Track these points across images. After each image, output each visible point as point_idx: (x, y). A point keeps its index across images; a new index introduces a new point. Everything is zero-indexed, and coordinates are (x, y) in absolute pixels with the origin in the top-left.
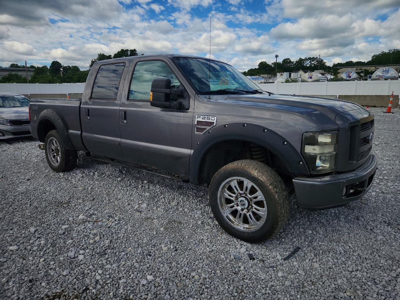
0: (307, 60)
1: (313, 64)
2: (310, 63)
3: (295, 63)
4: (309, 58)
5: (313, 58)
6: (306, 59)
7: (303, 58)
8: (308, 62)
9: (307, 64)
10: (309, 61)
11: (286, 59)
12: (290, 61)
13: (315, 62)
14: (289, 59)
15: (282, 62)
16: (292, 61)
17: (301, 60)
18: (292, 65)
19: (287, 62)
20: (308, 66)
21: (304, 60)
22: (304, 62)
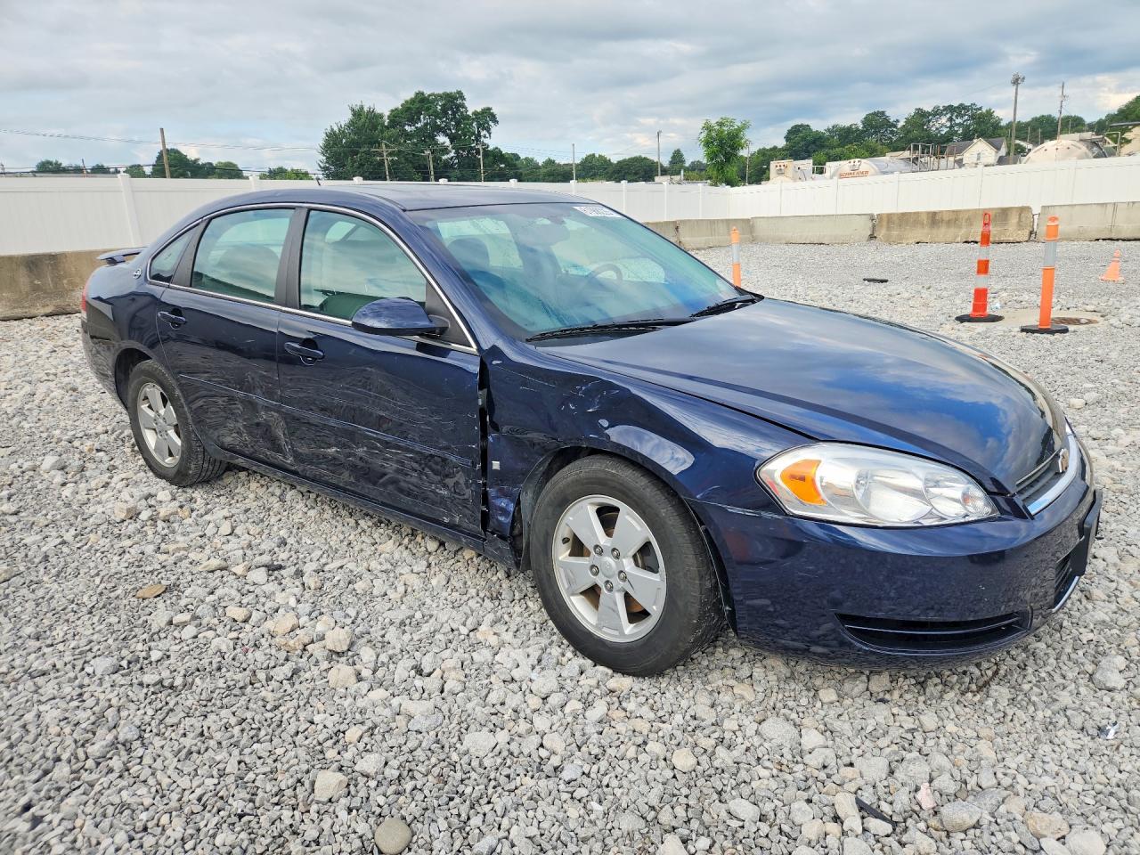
0: (941, 114)
1: (959, 124)
2: (948, 124)
3: (900, 125)
4: (946, 108)
5: (962, 107)
6: (937, 113)
7: (928, 108)
8: (944, 120)
9: (941, 125)
10: (948, 116)
11: (875, 114)
12: (886, 120)
13: (966, 117)
14: (883, 112)
15: (863, 122)
16: (892, 119)
17: (921, 114)
18: (892, 132)
19: (877, 123)
20: (944, 131)
21: (930, 114)
22: (929, 121)
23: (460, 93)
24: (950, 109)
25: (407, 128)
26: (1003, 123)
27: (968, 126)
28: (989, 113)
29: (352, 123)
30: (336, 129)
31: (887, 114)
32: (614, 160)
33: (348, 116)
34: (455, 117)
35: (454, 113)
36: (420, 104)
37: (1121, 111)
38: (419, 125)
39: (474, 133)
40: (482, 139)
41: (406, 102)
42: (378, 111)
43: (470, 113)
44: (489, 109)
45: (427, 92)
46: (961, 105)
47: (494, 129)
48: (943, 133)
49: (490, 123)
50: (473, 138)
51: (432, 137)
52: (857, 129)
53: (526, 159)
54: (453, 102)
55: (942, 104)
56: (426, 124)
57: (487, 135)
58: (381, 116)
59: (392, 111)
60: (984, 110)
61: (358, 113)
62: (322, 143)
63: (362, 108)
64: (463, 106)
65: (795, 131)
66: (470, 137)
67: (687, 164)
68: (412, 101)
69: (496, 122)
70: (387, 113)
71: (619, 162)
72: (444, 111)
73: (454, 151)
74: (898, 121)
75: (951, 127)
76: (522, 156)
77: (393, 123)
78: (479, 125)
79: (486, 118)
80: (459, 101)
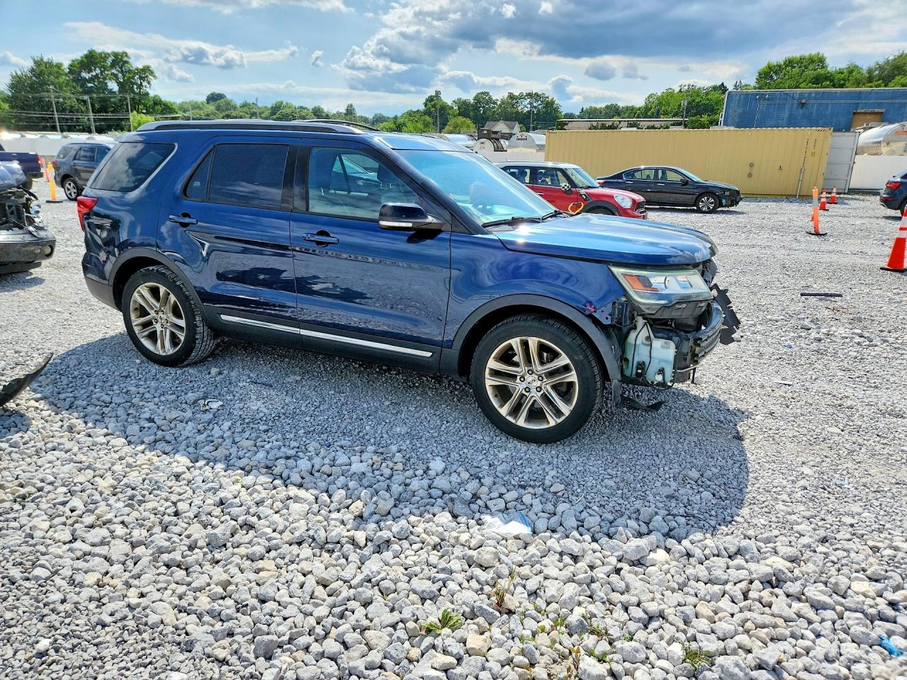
0: (524, 98)
1: (535, 107)
2: (529, 106)
3: (499, 103)
5: (537, 95)
6: (521, 97)
7: (516, 94)
8: (526, 102)
9: (524, 106)
10: (529, 100)
11: (482, 93)
13: (540, 103)
14: (488, 93)
16: (494, 98)
17: (511, 96)
18: (494, 108)
19: (483, 100)
20: (526, 110)
21: (517, 97)
22: (517, 102)
23: (125, 53)
24: (530, 95)
25: (82, 75)
29: (32, 70)
30: (19, 73)
34: (122, 70)
35: (121, 67)
36: (91, 60)
38: (93, 74)
39: (136, 84)
40: (144, 88)
43: (133, 69)
44: (149, 67)
45: (99, 49)
49: (151, 77)
50: (136, 86)
52: (470, 102)
54: (119, 60)
55: (525, 91)
56: (97, 74)
57: (148, 85)
59: (72, 62)
61: (38, 63)
62: (8, 82)
63: (42, 60)
64: (128, 63)
65: (431, 99)
66: (133, 86)
68: (86, 56)
69: (155, 76)
72: (113, 65)
73: (120, 95)
74: (497, 100)
75: (531, 108)
77: (71, 72)
78: (141, 78)
79: (145, 72)
80: (125, 59)
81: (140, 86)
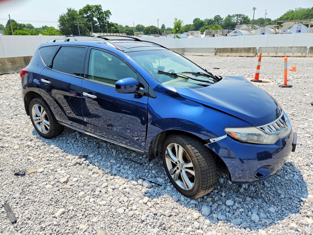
0: (234, 17)
1: (239, 20)
2: (236, 20)
5: (240, 15)
6: (234, 16)
7: (231, 15)
8: (235, 18)
9: (234, 20)
10: (237, 17)
11: (217, 16)
12: (220, 18)
13: (241, 18)
14: (219, 16)
15: (214, 18)
16: (222, 18)
17: (229, 16)
18: (222, 21)
19: (218, 19)
20: (235, 21)
21: (232, 16)
22: (231, 18)
23: (100, 5)
24: (237, 15)
25: (84, 15)
26: (251, 20)
27: (241, 20)
28: (247, 17)
29: (68, 14)
30: (63, 15)
31: (220, 16)
32: (146, 27)
33: (67, 11)
34: (99, 13)
35: (98, 11)
36: (88, 8)
37: (281, 18)
38: (88, 15)
39: (104, 18)
40: (107, 19)
41: (84, 7)
42: (75, 10)
43: (103, 12)
44: (109, 11)
45: (90, 5)
46: (240, 14)
47: (110, 17)
48: (235, 22)
49: (109, 15)
50: (104, 19)
51: (92, 18)
52: (212, 20)
53: (120, 25)
54: (98, 8)
55: (235, 14)
56: (90, 15)
57: (108, 18)
58: (76, 11)
59: (80, 10)
60: (246, 16)
61: (69, 10)
62: (59, 19)
63: (71, 9)
64: (101, 9)
65: (196, 20)
66: (103, 19)
67: (166, 28)
68: (86, 7)
69: (111, 14)
70: (78, 11)
71: (147, 27)
72: (96, 11)
73: (98, 23)
74: (223, 18)
75: (237, 20)
76: (119, 24)
77: (80, 14)
78: (106, 15)
79: (108, 13)
80: (100, 8)
81: (106, 19)
